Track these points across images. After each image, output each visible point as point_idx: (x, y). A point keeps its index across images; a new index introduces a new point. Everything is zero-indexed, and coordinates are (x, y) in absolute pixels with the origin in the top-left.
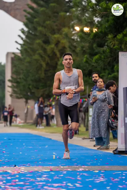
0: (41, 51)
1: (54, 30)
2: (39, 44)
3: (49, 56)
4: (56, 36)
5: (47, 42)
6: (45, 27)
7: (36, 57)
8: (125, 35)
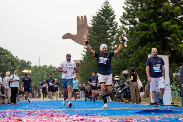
8: (147, 47)
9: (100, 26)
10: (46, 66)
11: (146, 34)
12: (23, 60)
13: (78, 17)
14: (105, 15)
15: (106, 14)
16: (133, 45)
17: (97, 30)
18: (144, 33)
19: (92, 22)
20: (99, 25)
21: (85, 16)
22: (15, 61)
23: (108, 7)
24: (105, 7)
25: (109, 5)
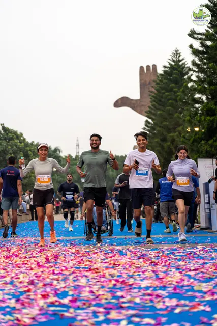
1: (169, 129)
2: (157, 142)
3: (166, 152)
4: (171, 135)
5: (164, 140)
6: (162, 127)
8: (214, 141)
9: (166, 94)
11: (213, 121)
13: (142, 68)
14: (175, 76)
15: (176, 74)
16: (197, 136)
17: (160, 101)
18: (209, 120)
19: (157, 84)
20: (164, 93)
21: (154, 66)
22: (30, 150)
23: (180, 61)
24: (174, 61)
25: (181, 58)
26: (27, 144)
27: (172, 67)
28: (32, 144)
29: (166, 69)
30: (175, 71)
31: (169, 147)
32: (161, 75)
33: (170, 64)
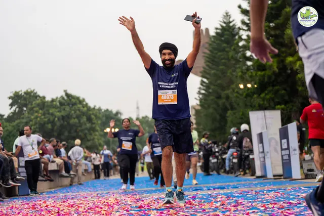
0: (215, 106)
1: (224, 87)
2: (212, 100)
4: (226, 92)
5: (219, 97)
6: (216, 85)
7: (211, 110)
8: (266, 94)
10: (146, 117)
11: (264, 76)
12: (107, 110)
14: (226, 36)
16: (250, 91)
17: (213, 61)
18: (260, 75)
19: (210, 45)
20: (217, 54)
21: (207, 30)
22: (93, 114)
23: (230, 22)
24: (225, 23)
25: (231, 20)
26: (89, 109)
27: (223, 29)
28: (94, 108)
29: (218, 31)
30: (226, 32)
31: (224, 104)
32: (213, 36)
33: (221, 26)
